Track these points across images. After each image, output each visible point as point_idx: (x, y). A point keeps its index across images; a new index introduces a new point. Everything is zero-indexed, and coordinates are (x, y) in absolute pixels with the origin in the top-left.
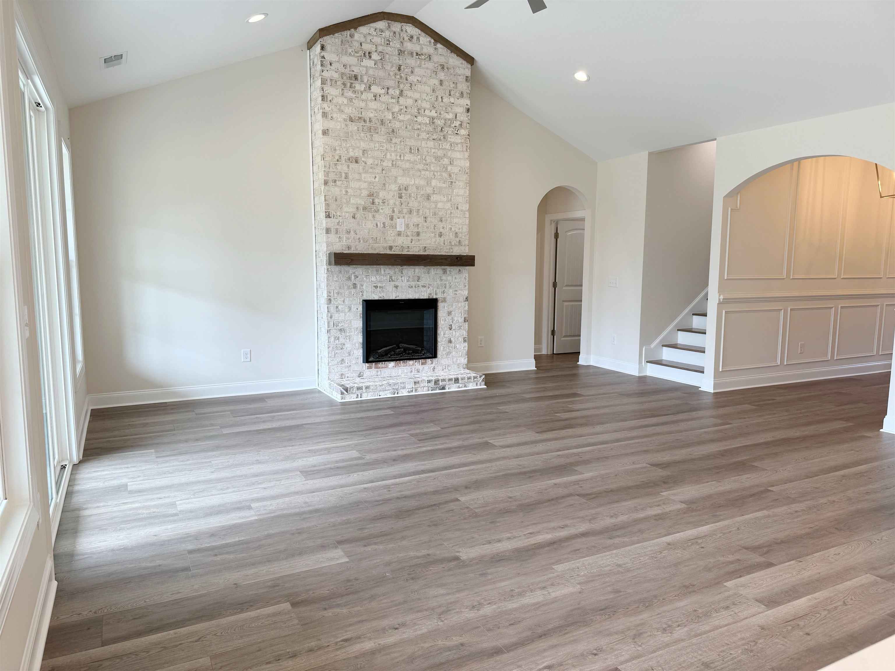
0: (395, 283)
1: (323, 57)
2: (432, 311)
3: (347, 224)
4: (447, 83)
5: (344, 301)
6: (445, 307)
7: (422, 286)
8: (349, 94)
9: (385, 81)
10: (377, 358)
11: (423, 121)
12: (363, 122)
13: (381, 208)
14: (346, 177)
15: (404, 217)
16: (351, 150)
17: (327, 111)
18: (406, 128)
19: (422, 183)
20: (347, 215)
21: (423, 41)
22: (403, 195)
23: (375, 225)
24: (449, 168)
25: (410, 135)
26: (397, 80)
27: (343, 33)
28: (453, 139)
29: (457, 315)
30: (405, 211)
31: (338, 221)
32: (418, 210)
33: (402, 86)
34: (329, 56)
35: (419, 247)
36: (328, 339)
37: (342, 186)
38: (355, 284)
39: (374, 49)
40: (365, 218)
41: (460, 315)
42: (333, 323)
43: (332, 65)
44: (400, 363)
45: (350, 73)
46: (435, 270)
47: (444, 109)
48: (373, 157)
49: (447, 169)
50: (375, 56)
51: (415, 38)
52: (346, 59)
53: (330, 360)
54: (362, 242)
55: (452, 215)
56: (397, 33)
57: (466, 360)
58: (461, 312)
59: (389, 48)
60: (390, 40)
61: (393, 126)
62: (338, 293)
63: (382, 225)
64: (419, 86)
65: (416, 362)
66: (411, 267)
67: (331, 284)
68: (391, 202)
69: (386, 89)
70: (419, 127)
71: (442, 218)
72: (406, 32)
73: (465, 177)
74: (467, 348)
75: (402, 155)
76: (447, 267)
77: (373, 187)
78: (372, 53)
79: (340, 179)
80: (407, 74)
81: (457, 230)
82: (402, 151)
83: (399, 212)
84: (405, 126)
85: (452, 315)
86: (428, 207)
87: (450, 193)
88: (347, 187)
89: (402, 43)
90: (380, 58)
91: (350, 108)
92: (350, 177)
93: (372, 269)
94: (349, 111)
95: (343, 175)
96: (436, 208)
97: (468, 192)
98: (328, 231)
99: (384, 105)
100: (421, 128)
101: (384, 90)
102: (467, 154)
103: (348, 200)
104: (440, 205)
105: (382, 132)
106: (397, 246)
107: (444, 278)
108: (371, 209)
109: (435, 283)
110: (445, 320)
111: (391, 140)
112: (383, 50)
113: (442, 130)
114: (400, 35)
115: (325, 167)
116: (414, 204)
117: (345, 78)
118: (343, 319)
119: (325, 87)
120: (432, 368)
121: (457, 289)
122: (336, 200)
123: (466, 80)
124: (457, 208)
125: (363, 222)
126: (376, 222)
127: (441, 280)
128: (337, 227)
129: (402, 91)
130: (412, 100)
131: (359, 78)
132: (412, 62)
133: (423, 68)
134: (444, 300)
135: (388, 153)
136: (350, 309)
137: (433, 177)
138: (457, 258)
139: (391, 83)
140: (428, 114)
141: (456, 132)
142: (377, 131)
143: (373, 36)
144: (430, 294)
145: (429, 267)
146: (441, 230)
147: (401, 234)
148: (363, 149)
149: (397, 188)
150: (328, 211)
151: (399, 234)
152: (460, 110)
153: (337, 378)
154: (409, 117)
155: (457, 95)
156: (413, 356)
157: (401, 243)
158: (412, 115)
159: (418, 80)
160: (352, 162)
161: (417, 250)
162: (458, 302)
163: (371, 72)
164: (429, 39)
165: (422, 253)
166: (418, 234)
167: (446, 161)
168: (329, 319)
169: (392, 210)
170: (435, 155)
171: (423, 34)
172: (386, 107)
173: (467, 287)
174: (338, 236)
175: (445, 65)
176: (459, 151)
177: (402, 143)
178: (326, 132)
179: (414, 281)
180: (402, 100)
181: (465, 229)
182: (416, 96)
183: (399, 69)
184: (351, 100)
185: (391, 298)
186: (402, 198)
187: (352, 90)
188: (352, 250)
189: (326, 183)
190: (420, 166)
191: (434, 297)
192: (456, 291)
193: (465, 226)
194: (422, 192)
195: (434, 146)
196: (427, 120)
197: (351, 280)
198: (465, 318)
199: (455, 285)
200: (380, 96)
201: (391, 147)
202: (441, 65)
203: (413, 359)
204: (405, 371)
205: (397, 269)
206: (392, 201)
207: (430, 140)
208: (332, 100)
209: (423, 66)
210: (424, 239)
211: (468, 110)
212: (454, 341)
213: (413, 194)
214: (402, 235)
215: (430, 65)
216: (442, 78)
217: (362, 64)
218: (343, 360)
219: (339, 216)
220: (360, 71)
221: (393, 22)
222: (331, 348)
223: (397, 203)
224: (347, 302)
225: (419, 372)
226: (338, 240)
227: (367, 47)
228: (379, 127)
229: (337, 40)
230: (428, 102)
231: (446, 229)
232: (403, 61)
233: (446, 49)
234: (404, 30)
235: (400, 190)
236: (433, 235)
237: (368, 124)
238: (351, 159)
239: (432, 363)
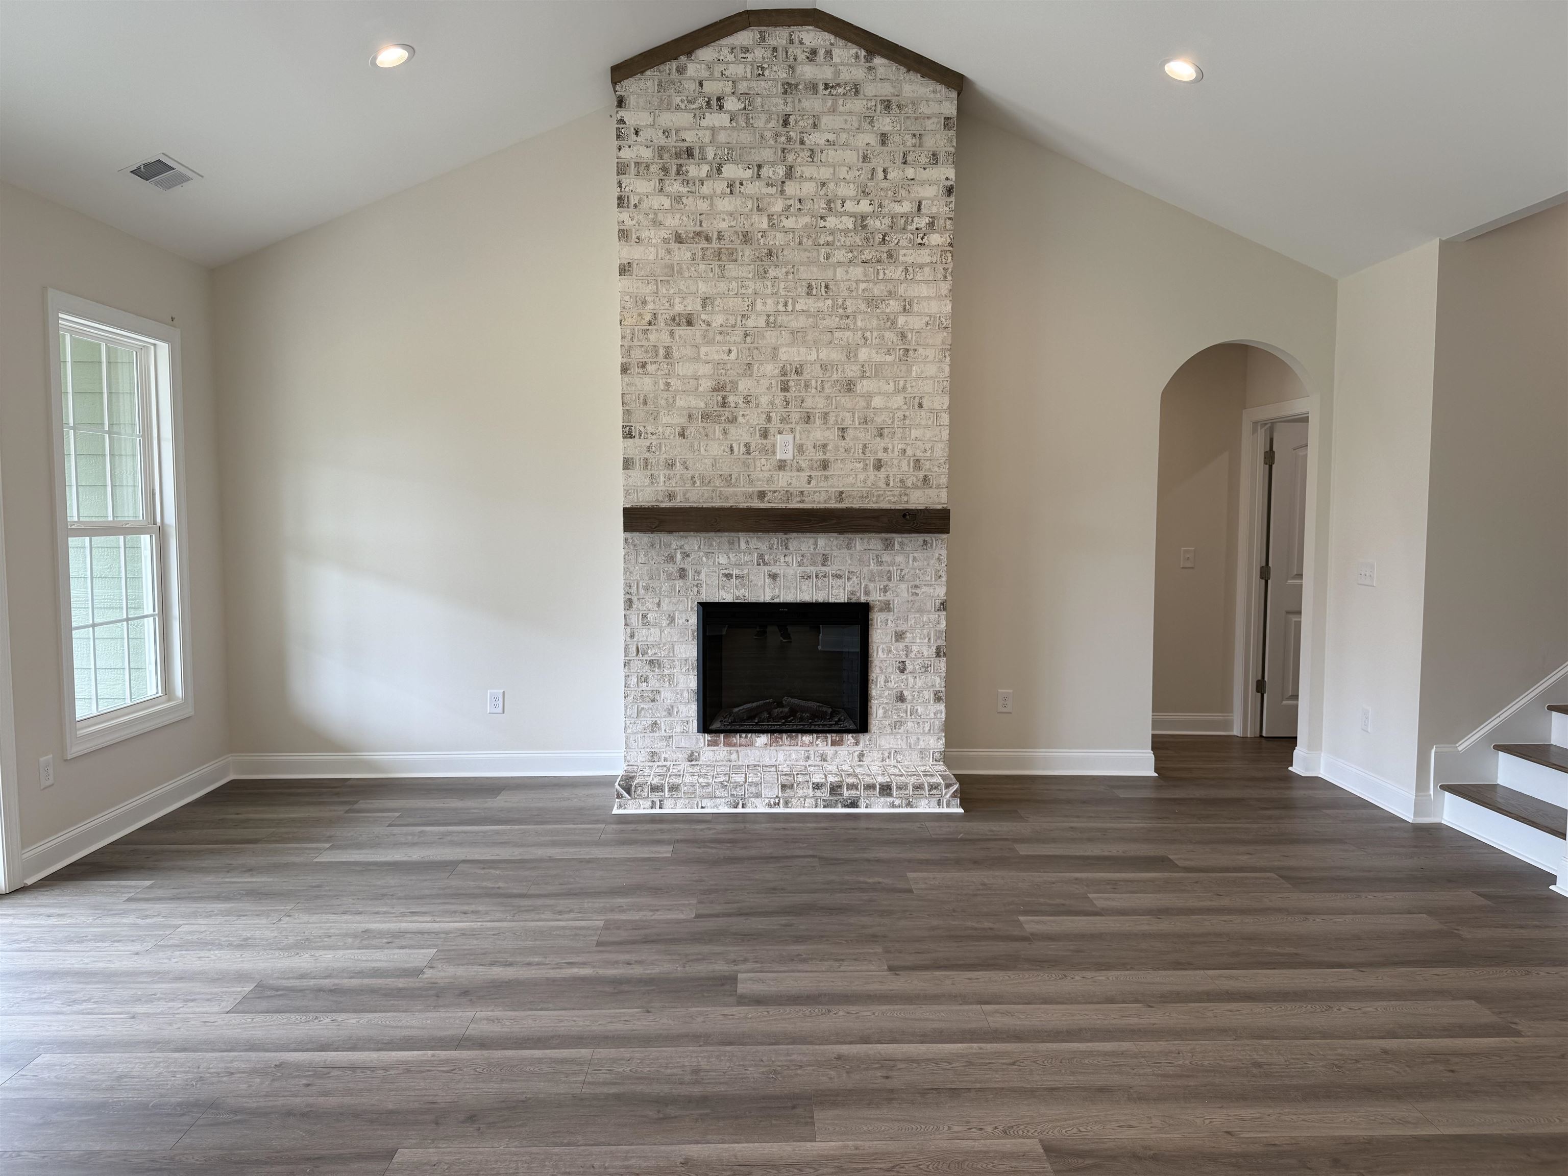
0: (770, 568)
1: (622, 121)
2: (857, 629)
3: (667, 448)
4: (897, 139)
5: (659, 605)
6: (889, 622)
7: (833, 576)
8: (675, 187)
9: (753, 151)
10: (730, 724)
11: (838, 227)
12: (704, 242)
13: (741, 413)
14: (668, 355)
15: (792, 430)
16: (677, 300)
17: (627, 228)
18: (800, 244)
19: (836, 356)
20: (668, 431)
21: (840, 56)
22: (791, 384)
23: (728, 450)
24: (901, 320)
25: (808, 258)
26: (781, 146)
27: (662, 67)
28: (909, 256)
29: (918, 641)
30: (795, 416)
31: (648, 445)
32: (827, 414)
33: (790, 158)
34: (632, 117)
35: (827, 491)
36: (626, 680)
37: (659, 373)
38: (683, 570)
39: (729, 90)
40: (707, 435)
41: (926, 641)
42: (635, 649)
43: (641, 133)
44: (781, 738)
45: (677, 144)
46: (865, 541)
47: (890, 193)
48: (725, 311)
49: (894, 323)
50: (732, 104)
51: (822, 52)
52: (668, 119)
53: (628, 723)
54: (698, 484)
55: (907, 422)
56: (780, 49)
57: (943, 741)
58: (929, 634)
59: (763, 83)
60: (765, 66)
61: (771, 243)
62: (647, 588)
63: (743, 449)
64: (831, 153)
65: (818, 738)
66: (808, 535)
67: (632, 569)
68: (764, 400)
69: (756, 168)
70: (830, 238)
71: (882, 429)
72: (801, 43)
73: (941, 338)
74: (943, 716)
75: (790, 300)
76: (894, 535)
77: (724, 372)
78: (726, 98)
79: (654, 360)
80: (805, 131)
81: (919, 454)
82: (789, 294)
83: (783, 420)
84: (797, 240)
85: (907, 640)
86: (849, 406)
87: (903, 374)
88: (669, 374)
89: (792, 68)
90: (743, 105)
91: (678, 216)
92: (676, 354)
93: (719, 540)
94: (672, 222)
95: (662, 352)
96: (867, 408)
97: (947, 369)
98: (628, 464)
99: (750, 203)
100: (834, 242)
101: (750, 171)
102: (945, 287)
103: (671, 400)
104: (877, 402)
105: (746, 259)
106: (775, 492)
107: (886, 558)
108: (720, 416)
109: (865, 570)
110: (890, 651)
111: (766, 272)
112: (749, 88)
113: (884, 239)
114: (787, 52)
115: (623, 337)
116: (816, 402)
117: (666, 156)
118: (657, 640)
119: (624, 180)
120: (857, 753)
121: (917, 583)
122: (645, 403)
123: (946, 126)
124: (921, 406)
125: (702, 444)
126: (729, 443)
127: (880, 563)
128: (647, 455)
129: (791, 167)
130: (814, 184)
131: (696, 152)
132: (813, 104)
133: (841, 114)
134: (887, 607)
135: (759, 300)
136: (672, 620)
137: (861, 342)
138: (904, 516)
139: (767, 154)
140: (852, 210)
141: (920, 241)
142: (734, 257)
143: (728, 63)
144: (853, 593)
145: (850, 535)
146: (881, 455)
147: (785, 466)
148: (703, 296)
149: (777, 371)
150: (629, 424)
151: (782, 466)
152: (929, 192)
153: (644, 760)
154: (807, 219)
155: (923, 159)
156: (811, 724)
157: (785, 484)
158: (813, 216)
159: (828, 141)
160: (679, 325)
161: (822, 499)
162: (920, 611)
163: (722, 137)
164: (854, 50)
165: (833, 505)
166: (825, 465)
167: (894, 306)
168: (628, 639)
169: (765, 416)
170: (866, 294)
171: (841, 42)
172: (756, 205)
173: (944, 579)
174: (649, 473)
175: (894, 100)
176: (926, 282)
177: (790, 277)
178: (627, 268)
179: (814, 564)
180: (791, 188)
181: (941, 451)
182: (824, 173)
183: (786, 123)
184: (678, 199)
185: (761, 600)
186: (788, 391)
187: (680, 178)
188: (678, 500)
189: (625, 369)
190: (832, 322)
191: (863, 599)
192: (916, 587)
193: (940, 445)
194: (835, 377)
195: (865, 276)
196: (849, 223)
197: (675, 563)
198: (938, 648)
199: (915, 575)
200: (741, 184)
201: (766, 286)
202: (883, 101)
203: (810, 732)
204: (794, 756)
205: (775, 539)
206: (766, 398)
207: (856, 265)
208: (639, 203)
209: (841, 109)
210: (839, 476)
211: (949, 191)
212: (910, 697)
213: (813, 382)
214: (787, 468)
215: (858, 105)
216: (887, 128)
217: (704, 123)
218: (655, 723)
219: (652, 434)
220: (699, 138)
221: (771, 29)
222: (630, 699)
223: (777, 402)
224: (665, 606)
225: (825, 760)
226: (647, 481)
227: (712, 88)
228: (739, 248)
229: (649, 83)
230: (852, 185)
231: (893, 451)
232: (794, 106)
233: (894, 66)
234: (796, 41)
235: (785, 374)
236: (861, 465)
237: (715, 245)
238: (677, 318)
239: (857, 744)
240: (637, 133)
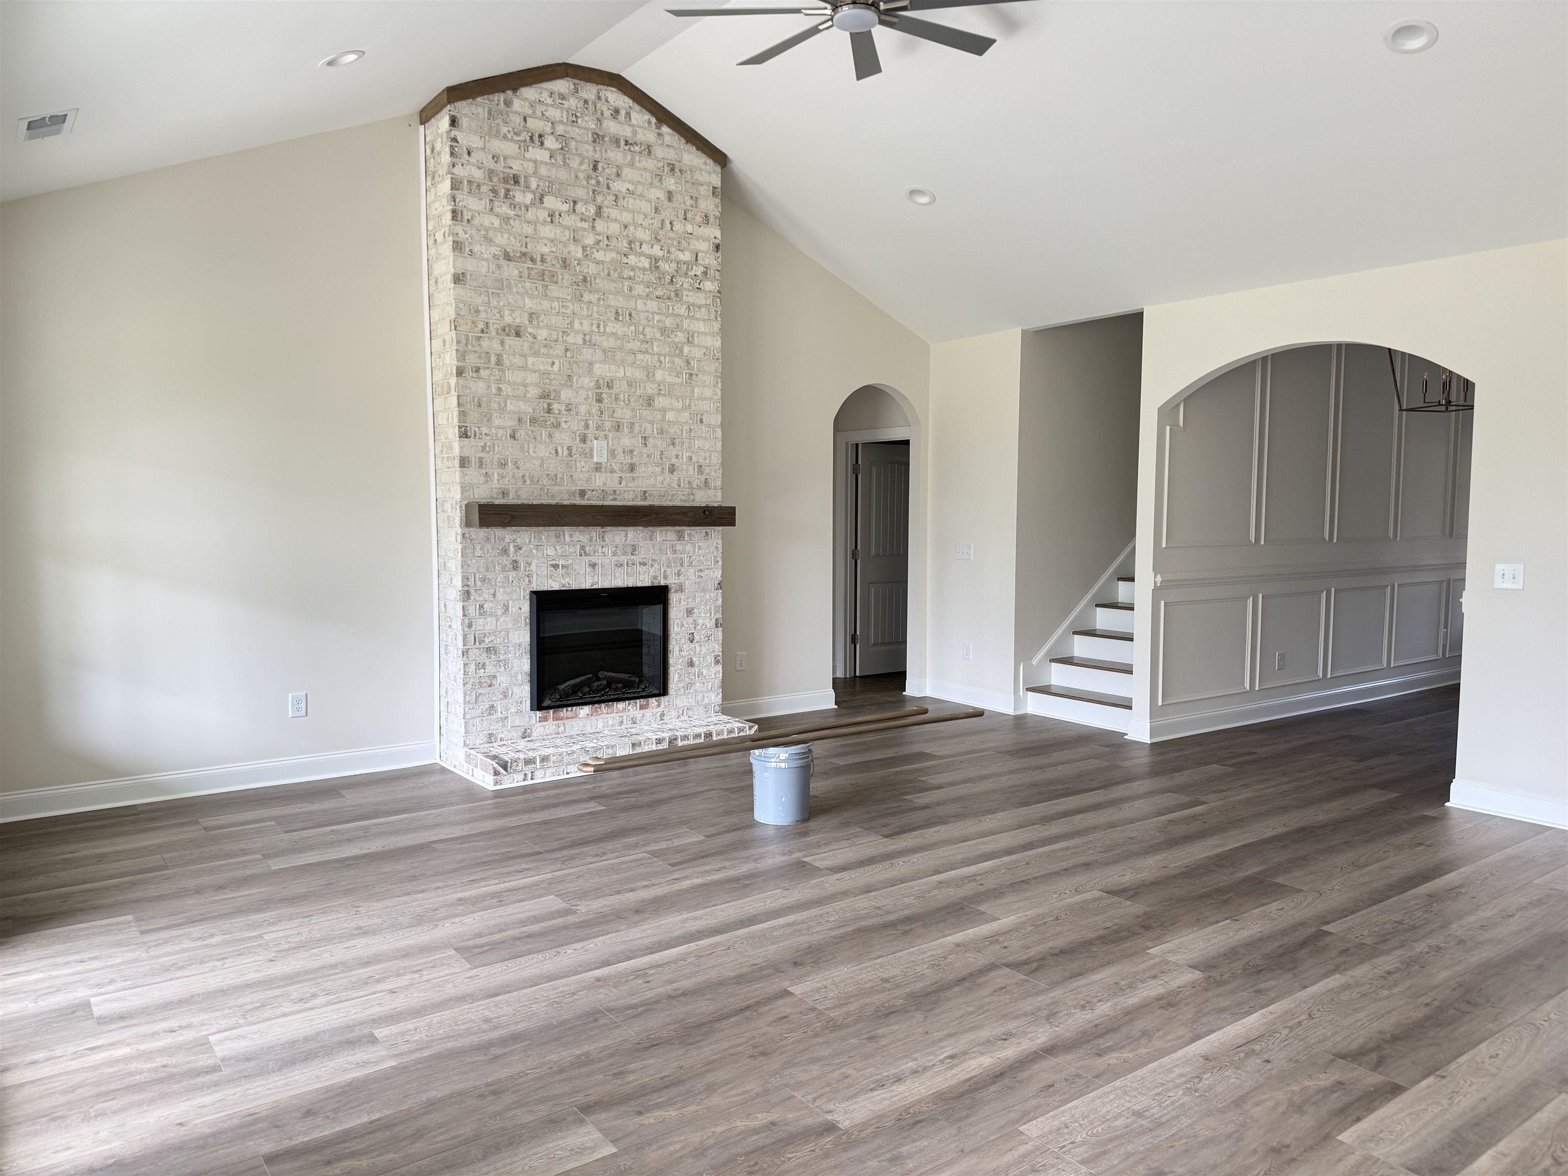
0: (590, 558)
1: (455, 140)
2: (659, 608)
3: (500, 448)
4: (680, 198)
5: (494, 595)
6: (682, 601)
7: (640, 563)
8: (503, 209)
9: (569, 188)
10: (558, 700)
11: (638, 264)
12: (530, 262)
13: (563, 419)
14: (499, 362)
15: (606, 437)
16: (507, 312)
17: (461, 239)
18: (609, 275)
19: (639, 374)
20: (501, 432)
21: (636, 119)
22: (604, 396)
23: (553, 452)
24: (686, 349)
25: (616, 288)
26: (592, 187)
27: (491, 97)
28: (691, 297)
29: (703, 615)
30: (608, 425)
31: (483, 444)
32: (633, 424)
33: (599, 199)
34: (466, 139)
35: (634, 491)
36: (464, 669)
37: (491, 378)
38: (516, 562)
39: (548, 129)
40: (535, 438)
41: (708, 615)
42: (473, 638)
43: (472, 154)
44: (600, 708)
45: (505, 170)
46: (664, 533)
47: (675, 243)
48: (548, 327)
49: (681, 351)
50: (550, 142)
51: (623, 112)
52: (497, 145)
53: (467, 709)
54: (528, 482)
55: (692, 434)
56: (590, 103)
57: (720, 696)
58: (710, 609)
59: (576, 129)
60: (579, 115)
61: (585, 271)
62: (483, 580)
63: (566, 452)
64: (630, 200)
65: (629, 704)
66: (620, 528)
67: (469, 562)
68: (583, 409)
69: (572, 204)
70: (632, 274)
71: (674, 439)
72: (607, 101)
73: (714, 367)
74: (721, 675)
75: (602, 324)
76: (684, 528)
77: (548, 381)
78: (546, 136)
79: (488, 366)
80: (610, 177)
81: (701, 461)
82: (601, 317)
83: (598, 428)
84: (606, 272)
85: (695, 615)
86: (649, 418)
87: (688, 394)
88: (501, 380)
89: (600, 121)
90: (560, 146)
91: (506, 236)
92: (507, 362)
93: (547, 534)
94: (502, 240)
95: (493, 359)
96: (663, 421)
97: (719, 393)
98: (464, 462)
99: (567, 233)
100: (635, 277)
101: (568, 205)
102: (716, 326)
103: (503, 404)
104: (670, 416)
105: (565, 282)
106: (593, 491)
107: (679, 547)
108: (546, 421)
109: (664, 558)
110: (683, 625)
111: (581, 296)
112: (565, 132)
113: (672, 280)
114: (596, 107)
115: (458, 342)
116: (623, 413)
117: (495, 179)
118: (494, 628)
119: (457, 195)
120: (659, 713)
121: (702, 567)
122: (480, 405)
123: (714, 193)
124: (701, 421)
125: (531, 446)
126: (555, 446)
127: (675, 552)
128: (481, 455)
129: (600, 208)
130: (618, 226)
131: (522, 180)
132: (616, 155)
133: (638, 169)
134: (680, 589)
135: (576, 321)
136: (506, 608)
137: (657, 365)
138: (704, 512)
139: (580, 193)
140: (647, 252)
141: (698, 286)
142: (555, 279)
143: (547, 105)
144: (655, 578)
145: (651, 528)
146: (674, 461)
147: (601, 468)
148: (530, 311)
149: (592, 384)
150: (465, 424)
151: (598, 468)
152: (704, 246)
153: (482, 742)
154: (614, 255)
155: (699, 219)
156: (624, 693)
157: (601, 484)
158: (618, 253)
159: (628, 190)
160: (508, 335)
161: (631, 497)
162: (704, 590)
163: (543, 171)
164: (647, 116)
165: (639, 503)
166: (632, 468)
167: (680, 337)
168: (466, 629)
169: (583, 423)
170: (660, 324)
171: (637, 107)
172: (572, 236)
173: (720, 564)
174: (484, 471)
175: (677, 164)
176: (704, 320)
177: (602, 302)
178: (461, 278)
179: (625, 554)
180: (600, 225)
181: (716, 459)
182: (626, 217)
183: (595, 168)
184: (506, 220)
185: (583, 587)
186: (602, 402)
187: (508, 202)
188: (511, 497)
189: (460, 372)
190: (636, 345)
191: (662, 583)
192: (701, 570)
193: (716, 454)
194: (638, 392)
195: (659, 310)
196: (645, 263)
197: (508, 555)
198: (717, 620)
199: (700, 560)
200: (560, 215)
201: (582, 308)
202: (669, 164)
203: (624, 699)
204: (610, 723)
205: (595, 532)
206: (584, 407)
207: (651, 299)
208: (472, 219)
209: (638, 164)
210: (643, 477)
211: (717, 247)
212: (697, 662)
213: (622, 396)
214: (602, 470)
215: (650, 163)
216: (672, 188)
217: (527, 155)
218: (492, 707)
219: (486, 434)
220: (524, 168)
221: (583, 83)
222: (469, 686)
223: (593, 411)
224: (499, 596)
225: (635, 723)
226: (482, 480)
227: (535, 125)
228: (560, 271)
229: (480, 110)
230: (647, 231)
231: (682, 458)
232: (602, 153)
233: (677, 137)
234: (603, 97)
235: (599, 388)
236: (658, 469)
237: (539, 266)
238: (507, 329)
239: (659, 706)
240: (469, 153)
